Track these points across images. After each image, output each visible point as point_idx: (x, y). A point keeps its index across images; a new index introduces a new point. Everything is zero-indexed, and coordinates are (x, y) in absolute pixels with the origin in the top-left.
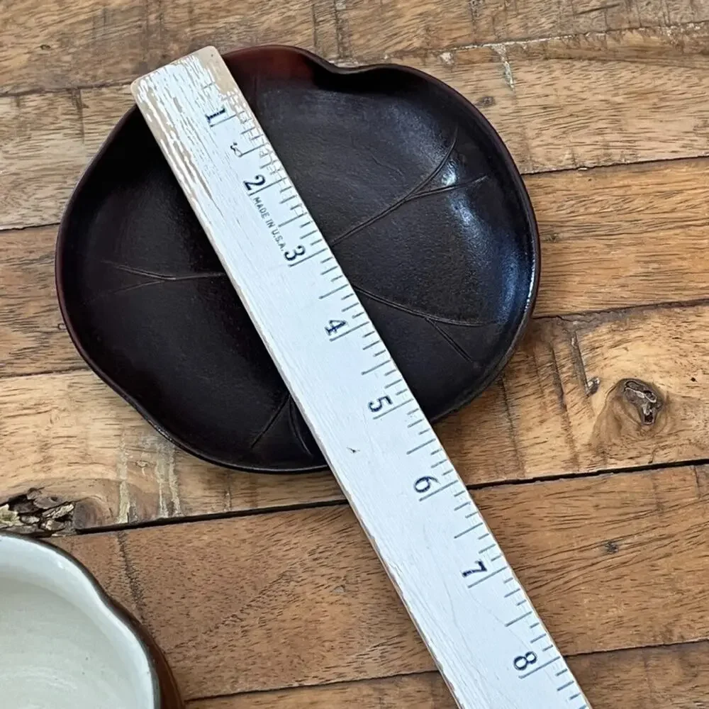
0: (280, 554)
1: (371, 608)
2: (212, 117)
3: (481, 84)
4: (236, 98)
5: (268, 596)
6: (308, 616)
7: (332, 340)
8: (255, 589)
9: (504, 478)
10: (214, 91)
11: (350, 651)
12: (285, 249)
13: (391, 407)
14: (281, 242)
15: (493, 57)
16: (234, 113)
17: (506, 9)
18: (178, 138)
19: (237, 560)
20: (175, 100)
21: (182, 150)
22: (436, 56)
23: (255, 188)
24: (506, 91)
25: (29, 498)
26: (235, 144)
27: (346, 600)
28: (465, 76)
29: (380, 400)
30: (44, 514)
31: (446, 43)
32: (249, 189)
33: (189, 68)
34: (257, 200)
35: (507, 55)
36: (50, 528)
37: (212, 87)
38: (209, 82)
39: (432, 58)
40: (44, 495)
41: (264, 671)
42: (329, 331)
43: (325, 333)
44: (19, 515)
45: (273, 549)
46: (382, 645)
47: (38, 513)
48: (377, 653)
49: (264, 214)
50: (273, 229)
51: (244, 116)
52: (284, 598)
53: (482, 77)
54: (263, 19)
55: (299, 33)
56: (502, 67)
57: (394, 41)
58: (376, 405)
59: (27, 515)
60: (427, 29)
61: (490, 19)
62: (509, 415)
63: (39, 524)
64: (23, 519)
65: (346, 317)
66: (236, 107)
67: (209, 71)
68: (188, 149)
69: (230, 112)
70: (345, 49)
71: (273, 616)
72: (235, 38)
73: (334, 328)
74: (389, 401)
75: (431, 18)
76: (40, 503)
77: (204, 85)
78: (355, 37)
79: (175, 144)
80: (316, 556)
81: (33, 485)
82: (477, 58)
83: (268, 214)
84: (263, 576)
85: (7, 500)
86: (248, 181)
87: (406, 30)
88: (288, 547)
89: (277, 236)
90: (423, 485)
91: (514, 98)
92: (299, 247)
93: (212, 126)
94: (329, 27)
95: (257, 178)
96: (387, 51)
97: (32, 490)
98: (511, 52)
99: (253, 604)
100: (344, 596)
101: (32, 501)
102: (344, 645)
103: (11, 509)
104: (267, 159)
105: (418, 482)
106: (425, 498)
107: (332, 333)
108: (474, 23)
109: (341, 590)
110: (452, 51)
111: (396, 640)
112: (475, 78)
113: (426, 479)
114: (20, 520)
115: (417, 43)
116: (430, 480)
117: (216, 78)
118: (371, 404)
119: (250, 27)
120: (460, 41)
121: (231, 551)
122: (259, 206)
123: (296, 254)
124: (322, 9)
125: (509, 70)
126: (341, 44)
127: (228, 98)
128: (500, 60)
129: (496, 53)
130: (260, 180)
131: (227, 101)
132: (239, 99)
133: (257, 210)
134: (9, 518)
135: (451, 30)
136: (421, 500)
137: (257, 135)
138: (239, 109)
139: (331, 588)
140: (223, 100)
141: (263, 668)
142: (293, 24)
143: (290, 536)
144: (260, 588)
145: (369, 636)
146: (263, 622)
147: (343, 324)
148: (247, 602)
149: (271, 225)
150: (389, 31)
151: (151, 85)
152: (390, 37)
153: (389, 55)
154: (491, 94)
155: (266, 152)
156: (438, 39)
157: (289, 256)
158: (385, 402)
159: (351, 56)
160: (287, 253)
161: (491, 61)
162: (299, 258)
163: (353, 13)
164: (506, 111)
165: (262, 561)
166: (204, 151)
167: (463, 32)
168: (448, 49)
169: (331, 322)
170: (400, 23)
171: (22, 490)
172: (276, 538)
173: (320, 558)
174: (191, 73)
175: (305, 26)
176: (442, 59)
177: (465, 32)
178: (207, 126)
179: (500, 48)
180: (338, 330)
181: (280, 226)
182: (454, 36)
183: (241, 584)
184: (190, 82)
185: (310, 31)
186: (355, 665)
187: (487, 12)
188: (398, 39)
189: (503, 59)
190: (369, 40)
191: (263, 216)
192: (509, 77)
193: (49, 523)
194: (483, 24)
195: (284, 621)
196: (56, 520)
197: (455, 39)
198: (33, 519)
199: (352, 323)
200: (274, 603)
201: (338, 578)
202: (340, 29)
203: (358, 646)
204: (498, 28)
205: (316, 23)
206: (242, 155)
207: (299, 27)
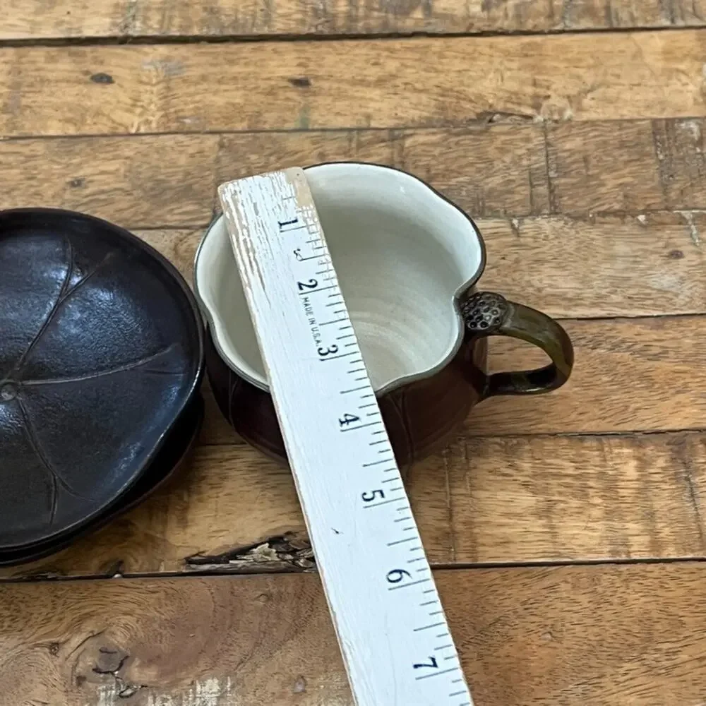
0: (497, 602)
1: (574, 653)
2: (284, 224)
3: (672, 241)
4: (310, 212)
5: (486, 635)
6: (520, 655)
7: (342, 431)
8: (474, 628)
9: (690, 556)
10: (292, 204)
11: (555, 687)
12: (320, 345)
13: (383, 500)
14: (318, 339)
15: (682, 221)
16: (305, 225)
17: (692, 185)
18: (249, 236)
19: (459, 604)
20: (255, 205)
21: (249, 246)
22: (633, 217)
23: (306, 289)
24: (692, 248)
25: (286, 539)
26: (299, 250)
27: (553, 644)
28: (659, 234)
29: (374, 492)
30: (298, 553)
31: (641, 208)
32: (301, 289)
33: (274, 181)
34: (306, 299)
35: (693, 220)
36: (302, 565)
37: (291, 200)
38: (290, 195)
39: (629, 218)
40: (299, 538)
41: (480, 697)
42: (342, 423)
43: (339, 423)
44: (277, 552)
45: (491, 597)
46: (583, 683)
47: (293, 552)
48: (579, 690)
49: (309, 312)
50: (313, 326)
51: (313, 228)
52: (499, 638)
53: (672, 236)
54: (490, 180)
55: (519, 193)
56: (689, 229)
57: (597, 204)
58: (369, 496)
59: (284, 553)
60: (626, 196)
61: (678, 192)
62: (695, 505)
63: (293, 561)
64: (280, 556)
65: (361, 413)
66: (308, 220)
67: (292, 186)
68: (255, 247)
69: (301, 223)
70: (556, 207)
71: (489, 653)
72: (464, 193)
73: (347, 421)
74: (382, 495)
75: (628, 188)
76: (294, 544)
77: (284, 197)
78: (565, 198)
79: (245, 241)
80: (526, 606)
81: (289, 529)
82: (667, 220)
83: (311, 313)
84: (481, 619)
85: (267, 539)
86: (302, 282)
87: (607, 196)
88: (501, 598)
89: (315, 333)
90: (395, 576)
91: (700, 254)
92: (334, 346)
93: (282, 231)
94: (543, 190)
95: (311, 281)
96: (592, 211)
97: (288, 533)
98: (696, 218)
99: (472, 641)
100: (552, 641)
101: (287, 542)
102: (551, 681)
103: (270, 547)
104: (324, 268)
105: (391, 573)
106: (394, 588)
107: (345, 425)
108: (665, 193)
109: (549, 636)
110: (646, 214)
111: (596, 681)
112: (666, 236)
113: (400, 572)
114: (278, 556)
115: (617, 206)
116: (403, 574)
117: (296, 192)
118: (365, 494)
119: (477, 186)
120: (653, 207)
121: (454, 596)
122: (306, 305)
123: (329, 351)
124: (536, 176)
125: (695, 232)
126: (552, 203)
127: (303, 211)
128: (687, 223)
129: (684, 218)
130: (314, 283)
131: (301, 214)
132: (312, 215)
133: (303, 308)
134: (268, 554)
135: (646, 198)
136: (390, 589)
137: (321, 245)
138: (310, 222)
139: (540, 634)
140: (297, 212)
141: (480, 695)
142: (514, 186)
143: (504, 588)
144: (479, 628)
145: (571, 676)
146: (481, 657)
147: (356, 419)
148: (468, 638)
149: (313, 322)
150: (594, 196)
151: (237, 189)
152: (595, 200)
153: (593, 214)
154: (679, 249)
155: (324, 261)
156: (635, 204)
157: (321, 352)
158: (378, 494)
159: (561, 213)
160: (320, 349)
161: (680, 224)
162: (330, 355)
163: (563, 181)
164: (694, 263)
165: (480, 606)
166: (269, 251)
167: (656, 200)
168: (643, 212)
169: (346, 415)
170: (603, 190)
171: (281, 533)
172: (492, 589)
173: (531, 608)
174: (276, 186)
175: (523, 188)
176: (638, 220)
177: (658, 200)
178: (278, 230)
179: (687, 214)
180: (350, 423)
181: (321, 325)
182: (648, 202)
183: (462, 624)
184: (272, 193)
185: (527, 192)
186: (559, 698)
187: (676, 186)
188: (602, 202)
189: (690, 223)
190: (577, 202)
191: (307, 314)
192: (695, 237)
193: (302, 561)
194: (673, 195)
195: (499, 657)
196: (307, 559)
197: (649, 205)
198: (289, 557)
199: (364, 420)
200: (490, 642)
201: (546, 625)
202: (551, 192)
203: (563, 683)
204: (686, 199)
205: (532, 186)
206: (303, 260)
207: (518, 189)
